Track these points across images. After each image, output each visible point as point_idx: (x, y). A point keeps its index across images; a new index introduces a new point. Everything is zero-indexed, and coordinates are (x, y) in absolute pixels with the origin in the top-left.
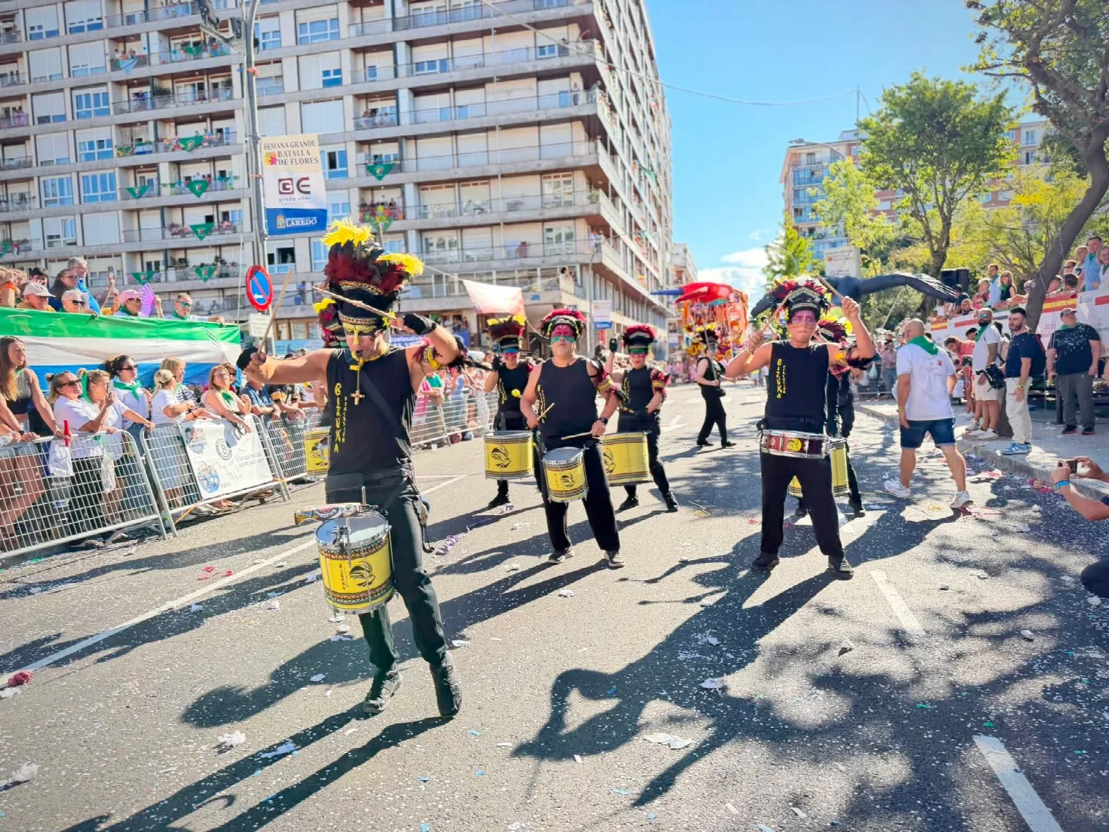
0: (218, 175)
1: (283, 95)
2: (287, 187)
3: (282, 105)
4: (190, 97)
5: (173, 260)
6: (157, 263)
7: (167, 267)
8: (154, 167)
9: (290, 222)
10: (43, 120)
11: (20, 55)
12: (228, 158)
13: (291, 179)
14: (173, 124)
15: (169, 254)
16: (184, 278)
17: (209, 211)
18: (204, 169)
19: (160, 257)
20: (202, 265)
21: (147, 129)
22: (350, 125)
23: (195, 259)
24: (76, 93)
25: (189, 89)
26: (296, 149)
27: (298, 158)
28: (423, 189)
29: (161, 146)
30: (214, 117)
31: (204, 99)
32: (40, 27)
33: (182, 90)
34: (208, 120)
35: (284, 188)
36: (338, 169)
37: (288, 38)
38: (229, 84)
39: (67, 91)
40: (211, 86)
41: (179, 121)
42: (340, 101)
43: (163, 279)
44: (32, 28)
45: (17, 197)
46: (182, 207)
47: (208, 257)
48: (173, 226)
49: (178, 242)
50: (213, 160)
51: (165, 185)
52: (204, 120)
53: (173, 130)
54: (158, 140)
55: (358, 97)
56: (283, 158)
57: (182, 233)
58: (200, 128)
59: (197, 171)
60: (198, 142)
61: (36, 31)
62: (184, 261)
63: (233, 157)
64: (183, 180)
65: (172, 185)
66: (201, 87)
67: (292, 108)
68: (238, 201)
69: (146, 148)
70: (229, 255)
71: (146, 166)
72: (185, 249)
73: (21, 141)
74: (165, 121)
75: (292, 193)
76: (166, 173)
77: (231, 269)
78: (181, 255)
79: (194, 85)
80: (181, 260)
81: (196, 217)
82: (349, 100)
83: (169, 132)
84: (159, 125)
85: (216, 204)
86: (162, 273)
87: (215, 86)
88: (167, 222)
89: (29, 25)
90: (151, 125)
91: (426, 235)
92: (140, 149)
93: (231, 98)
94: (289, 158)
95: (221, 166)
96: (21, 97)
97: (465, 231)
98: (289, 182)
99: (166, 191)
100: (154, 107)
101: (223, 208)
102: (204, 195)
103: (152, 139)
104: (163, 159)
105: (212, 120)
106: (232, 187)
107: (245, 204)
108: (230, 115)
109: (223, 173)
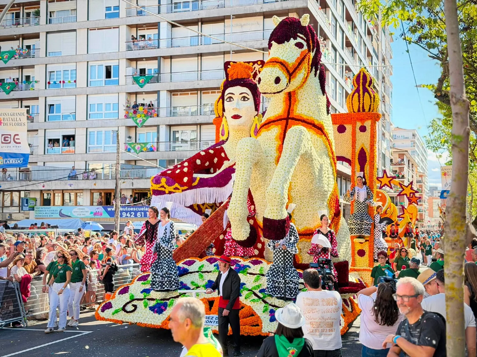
0: (24, 79)
1: (76, 23)
2: (7, 139)
3: (75, 30)
4: (9, 23)
9: (6, 161)
12: (32, 67)
13: (10, 135)
17: (16, 104)
18: (15, 74)
22: (123, 47)
25: (9, 16)
26: (13, 117)
27: (13, 122)
28: (174, 95)
30: (25, 37)
31: (19, 24)
34: (21, 39)
35: (5, 140)
36: (112, 78)
38: (37, 14)
40: (25, 15)
41: (0, 39)
42: (118, 29)
50: (22, 68)
52: (18, 39)
55: (131, 26)
56: (6, 122)
58: (15, 45)
60: (12, 55)
63: (35, 66)
66: (18, 16)
67: (82, 34)
75: (10, 143)
79: (13, 13)
82: (124, 29)
85: (21, 100)
87: (28, 15)
91: (174, 129)
93: (38, 24)
94: (9, 122)
95: (26, 72)
97: (203, 127)
98: (9, 137)
101: (25, 103)
102: (12, 93)
105: (23, 39)
106: (33, 88)
107: (41, 101)
108: (36, 36)
109: (28, 78)
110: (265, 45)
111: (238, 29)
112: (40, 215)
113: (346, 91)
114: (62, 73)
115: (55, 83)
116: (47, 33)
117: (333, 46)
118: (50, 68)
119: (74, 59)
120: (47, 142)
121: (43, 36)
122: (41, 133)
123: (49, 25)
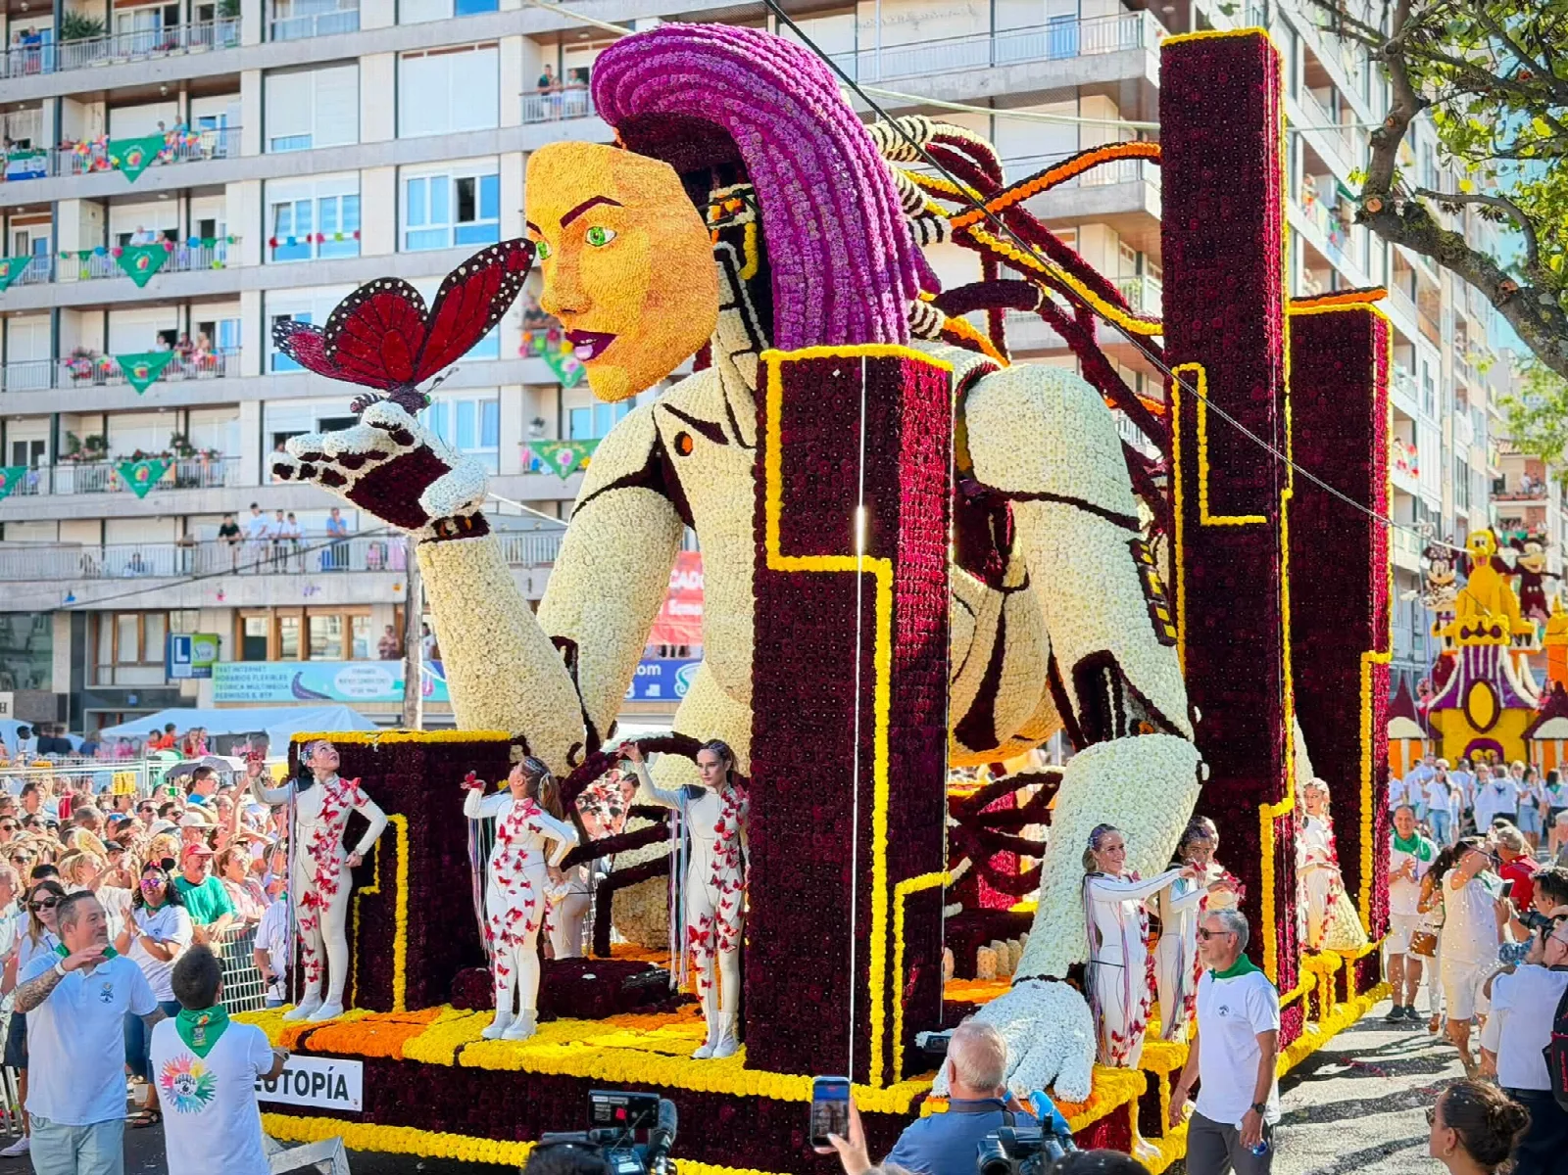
0: (196, 232)
1: (355, 35)
3: (354, 60)
4: (146, 42)
5: (74, 443)
6: (38, 447)
7: (56, 457)
8: (44, 211)
12: (218, 189)
14: (101, 106)
15: (64, 427)
16: (91, 488)
17: (170, 318)
18: (165, 216)
19: (41, 432)
20: (138, 456)
21: (39, 119)
22: (514, 110)
23: (126, 437)
25: (146, 20)
29: (66, 158)
30: (197, 89)
31: (172, 46)
33: (128, 24)
34: (183, 96)
36: (479, 221)
38: (233, 8)
40: (196, 14)
41: (115, 100)
42: (494, 50)
43: (43, 487)
46: (107, 308)
47: (155, 436)
48: (80, 354)
49: (89, 396)
50: (187, 193)
51: (66, 255)
52: (172, 96)
53: (100, 120)
54: (59, 144)
55: (538, 39)
57: (100, 375)
58: (165, 115)
59: (146, 222)
60: (154, 149)
62: (100, 443)
63: (229, 188)
64: (114, 243)
65: (84, 255)
66: (172, 17)
67: (377, 69)
68: (234, 297)
69: (32, 165)
70: (205, 432)
71: (28, 208)
72: (105, 414)
74: (81, 98)
76: (73, 227)
77: (206, 467)
78: (94, 428)
79: (157, 11)
80: (91, 442)
81: (138, 333)
82: (514, 48)
83: (87, 125)
84: (66, 104)
85: (187, 302)
86: (44, 472)
87: (207, 12)
88: (66, 351)
90: (49, 107)
92: (17, 167)
93: (233, 43)
95: (202, 209)
99: (69, 270)
100: (57, 67)
101: (201, 314)
102: (155, 280)
103: (47, 142)
104: (68, 190)
105: (191, 96)
106: (223, 262)
107: (249, 302)
108: (229, 86)
109: (208, 227)
110: (996, 87)
111: (905, 33)
112: (229, 691)
113: (1306, 242)
114: (315, 207)
115: (292, 241)
116: (266, 72)
118: (276, 192)
119: (351, 159)
120: (269, 441)
121: (250, 83)
122: (249, 411)
123: (268, 46)
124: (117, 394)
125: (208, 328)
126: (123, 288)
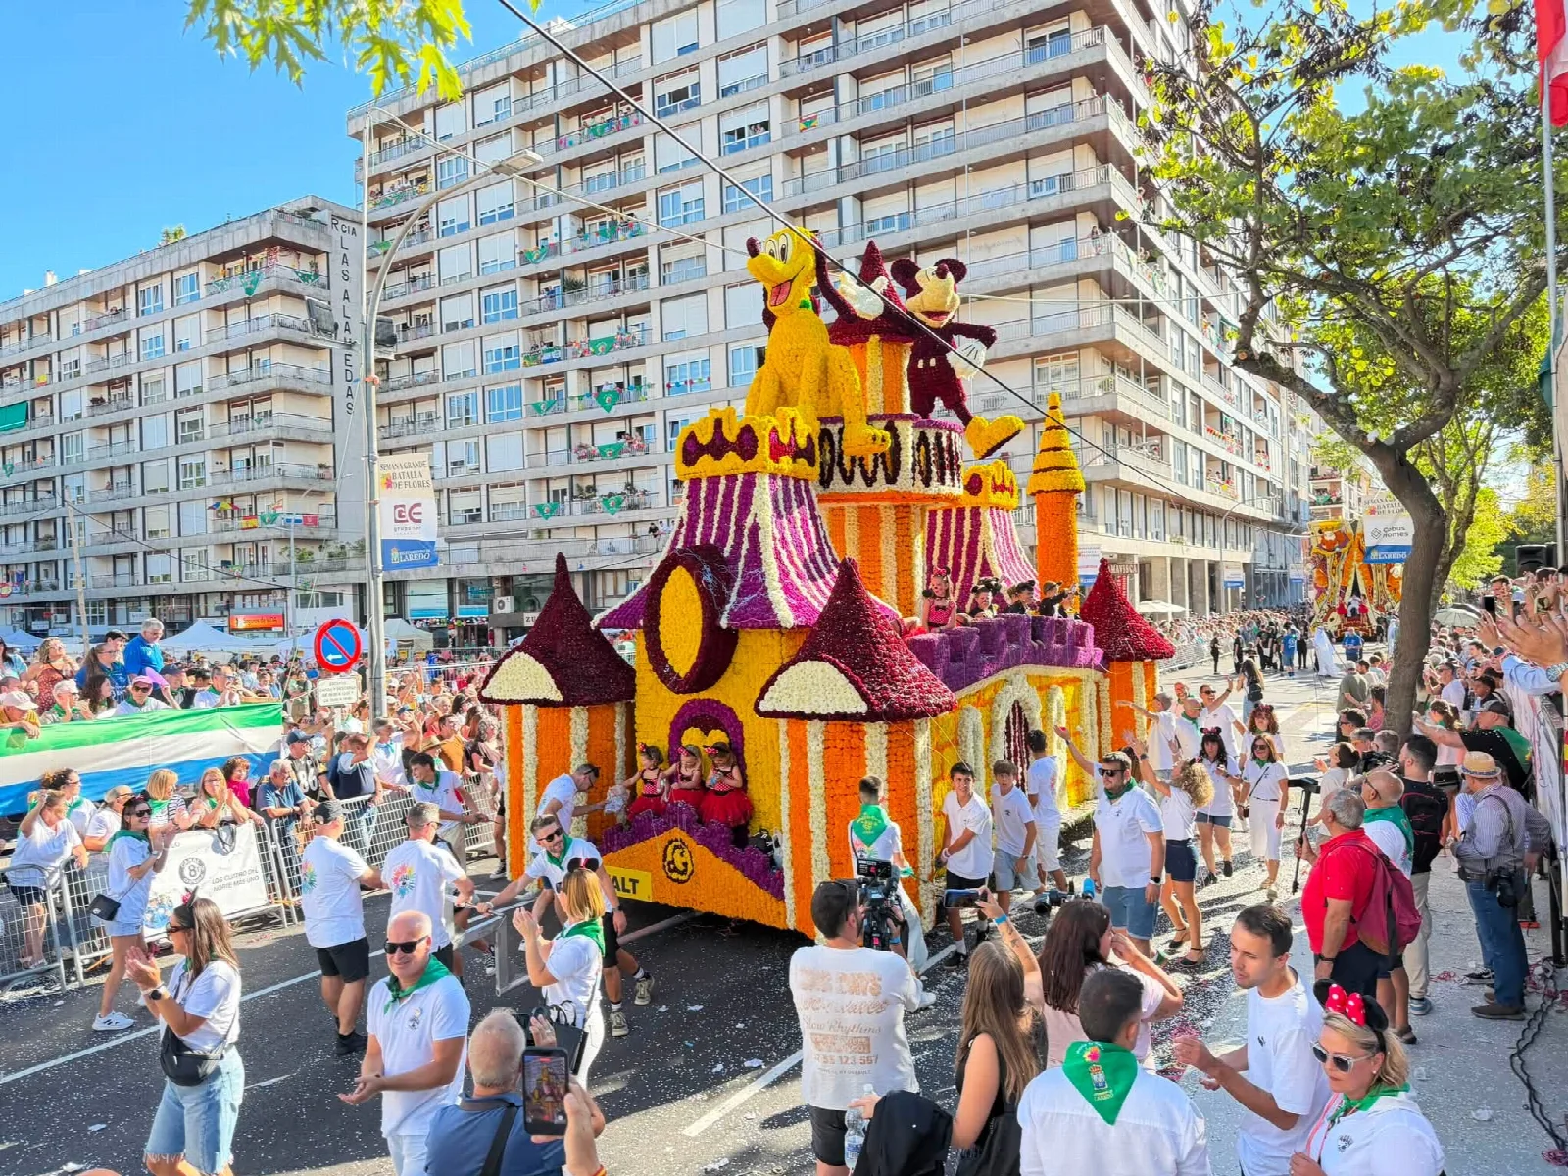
0: (632, 383)
1: (704, 279)
3: (704, 292)
4: (604, 290)
5: (580, 488)
6: (564, 492)
7: (573, 497)
8: (561, 377)
10: (452, 327)
11: (431, 254)
12: (641, 361)
14: (585, 324)
15: (576, 482)
16: (587, 511)
17: (621, 426)
18: (617, 376)
19: (565, 484)
20: (610, 495)
21: (556, 332)
23: (605, 485)
24: (484, 293)
25: (604, 279)
29: (570, 350)
30: (629, 312)
31: (617, 291)
32: (452, 221)
33: (596, 282)
34: (623, 315)
37: (712, 207)
38: (645, 269)
39: (476, 292)
40: (627, 274)
41: (591, 320)
43: (567, 511)
44: (445, 223)
45: (424, 418)
46: (592, 423)
47: (617, 484)
48: (581, 447)
49: (586, 467)
50: (627, 364)
51: (573, 398)
52: (618, 316)
53: (585, 331)
54: (567, 344)
57: (590, 456)
58: (615, 326)
59: (608, 379)
60: (609, 344)
61: (448, 226)
62: (592, 489)
63: (647, 360)
64: (594, 391)
65: (580, 398)
66: (616, 276)
67: (716, 295)
68: (651, 414)
69: (553, 354)
70: (641, 482)
71: (553, 376)
72: (594, 475)
73: (429, 353)
74: (576, 320)
76: (575, 384)
77: (642, 499)
78: (589, 482)
79: (609, 274)
80: (589, 489)
81: (606, 435)
83: (578, 334)
84: (569, 324)
85: (629, 418)
86: (567, 503)
87: (632, 273)
88: (575, 444)
89: (441, 220)
90: (560, 326)
92: (547, 356)
93: (647, 287)
95: (635, 371)
96: (431, 303)
99: (574, 404)
100: (564, 305)
101: (636, 423)
102: (614, 408)
103: (561, 343)
104: (571, 365)
105: (627, 315)
106: (646, 397)
107: (659, 418)
108: (644, 309)
109: (638, 379)
110: (1033, 279)
111: (983, 255)
114: (688, 366)
115: (677, 384)
116: (662, 301)
117: (1172, 267)
118: (669, 361)
119: (706, 341)
120: (671, 484)
121: (655, 307)
122: (661, 470)
123: (663, 288)
124: (598, 465)
125: (640, 430)
126: (600, 412)
